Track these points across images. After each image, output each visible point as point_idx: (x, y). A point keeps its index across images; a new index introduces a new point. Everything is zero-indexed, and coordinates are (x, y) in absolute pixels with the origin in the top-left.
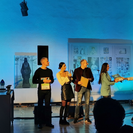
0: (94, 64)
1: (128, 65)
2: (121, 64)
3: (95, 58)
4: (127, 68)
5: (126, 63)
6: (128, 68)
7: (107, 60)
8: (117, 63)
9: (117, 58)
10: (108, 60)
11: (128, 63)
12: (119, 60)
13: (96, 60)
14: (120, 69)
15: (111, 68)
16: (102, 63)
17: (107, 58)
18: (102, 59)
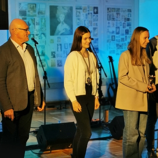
0: (64, 22)
1: (129, 25)
2: (115, 21)
3: (65, 8)
4: (126, 30)
5: (125, 19)
6: (128, 30)
7: (89, 13)
8: (108, 19)
9: (108, 9)
10: (91, 13)
11: (128, 20)
12: (111, 13)
13: (66, 11)
14: (113, 32)
15: (96, 30)
16: (79, 19)
17: (88, 8)
18: (78, 10)
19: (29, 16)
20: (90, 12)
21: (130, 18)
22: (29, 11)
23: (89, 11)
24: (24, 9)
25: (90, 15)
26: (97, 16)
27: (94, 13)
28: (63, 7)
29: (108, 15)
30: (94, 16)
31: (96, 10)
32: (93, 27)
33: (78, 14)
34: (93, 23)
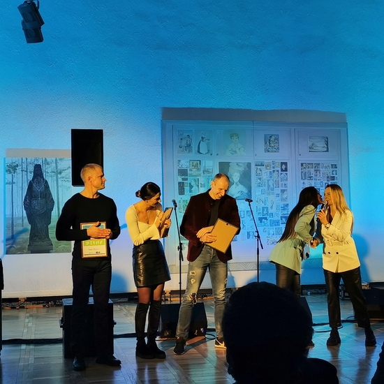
0: (238, 183)
2: (313, 181)
3: (241, 164)
5: (328, 177)
7: (274, 171)
8: (302, 178)
9: (302, 165)
10: (278, 171)
11: (333, 178)
12: (307, 169)
13: (242, 169)
15: (285, 192)
16: (260, 179)
17: (273, 164)
18: (259, 167)
19: (191, 175)
20: (276, 169)
21: (336, 176)
22: (191, 170)
23: (273, 167)
24: (184, 167)
25: (276, 172)
26: (286, 174)
27: (282, 170)
28: (237, 164)
29: (302, 172)
30: (281, 174)
31: (284, 167)
32: (280, 188)
33: (259, 172)
34: (280, 183)
